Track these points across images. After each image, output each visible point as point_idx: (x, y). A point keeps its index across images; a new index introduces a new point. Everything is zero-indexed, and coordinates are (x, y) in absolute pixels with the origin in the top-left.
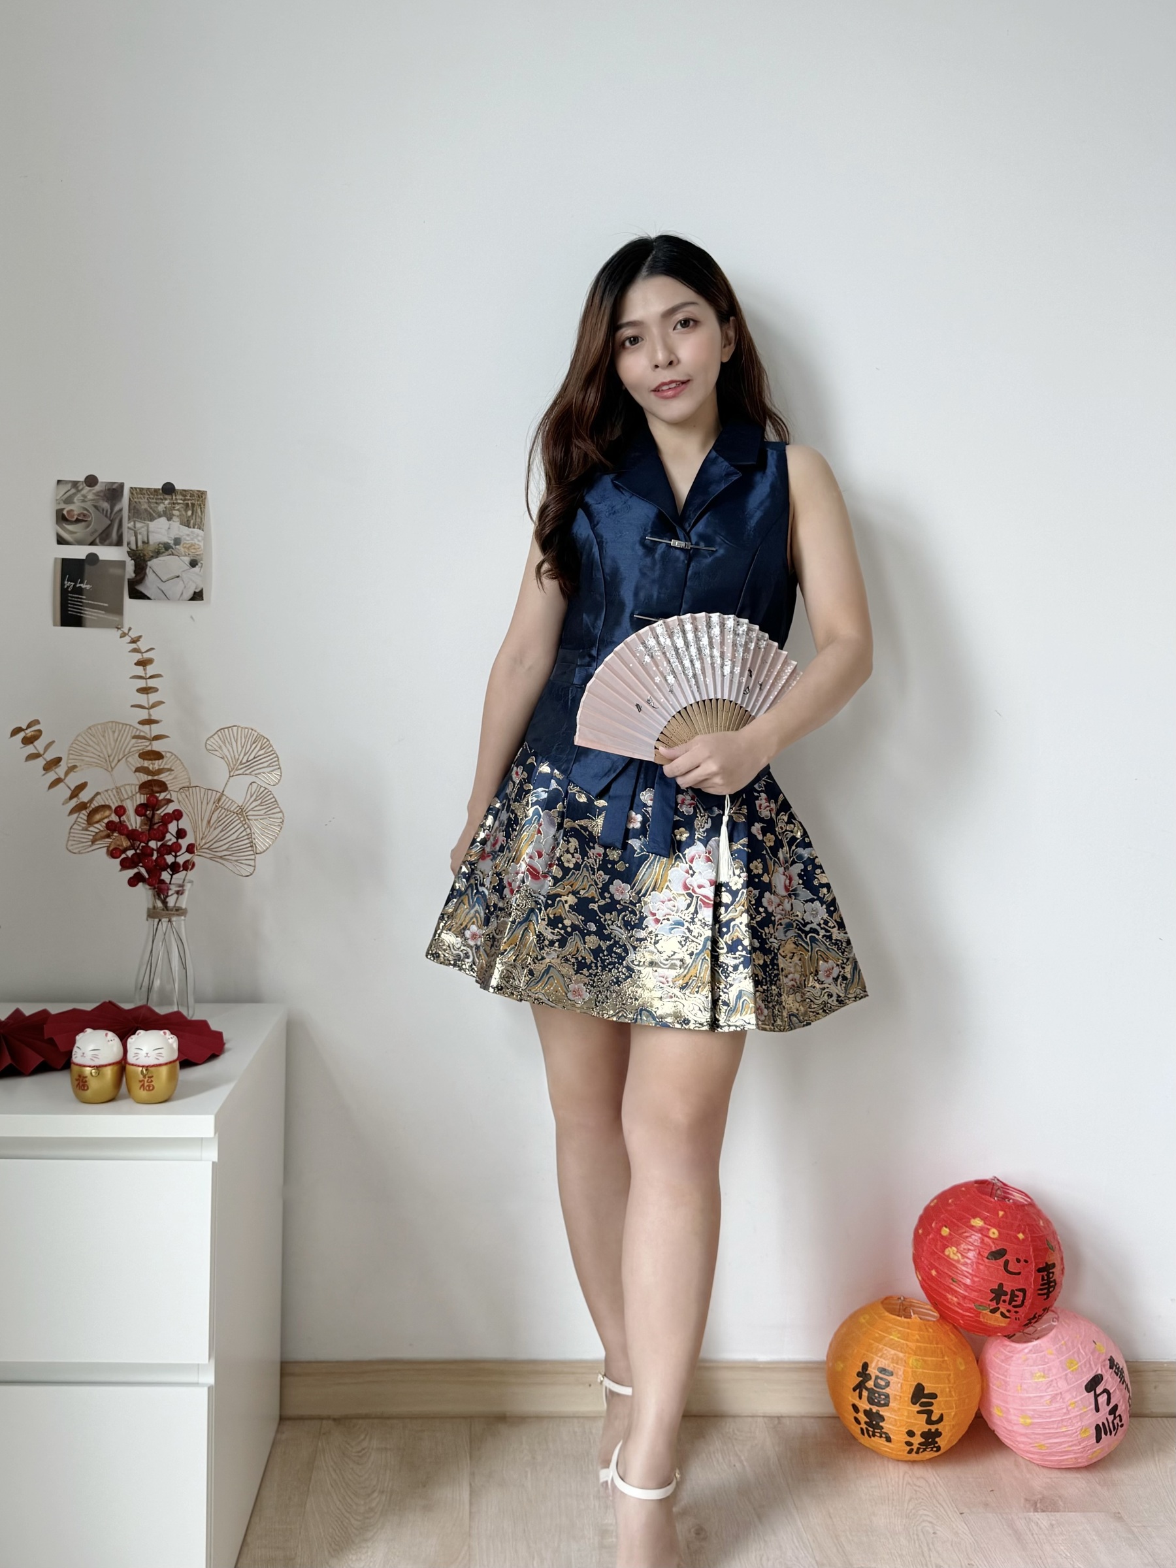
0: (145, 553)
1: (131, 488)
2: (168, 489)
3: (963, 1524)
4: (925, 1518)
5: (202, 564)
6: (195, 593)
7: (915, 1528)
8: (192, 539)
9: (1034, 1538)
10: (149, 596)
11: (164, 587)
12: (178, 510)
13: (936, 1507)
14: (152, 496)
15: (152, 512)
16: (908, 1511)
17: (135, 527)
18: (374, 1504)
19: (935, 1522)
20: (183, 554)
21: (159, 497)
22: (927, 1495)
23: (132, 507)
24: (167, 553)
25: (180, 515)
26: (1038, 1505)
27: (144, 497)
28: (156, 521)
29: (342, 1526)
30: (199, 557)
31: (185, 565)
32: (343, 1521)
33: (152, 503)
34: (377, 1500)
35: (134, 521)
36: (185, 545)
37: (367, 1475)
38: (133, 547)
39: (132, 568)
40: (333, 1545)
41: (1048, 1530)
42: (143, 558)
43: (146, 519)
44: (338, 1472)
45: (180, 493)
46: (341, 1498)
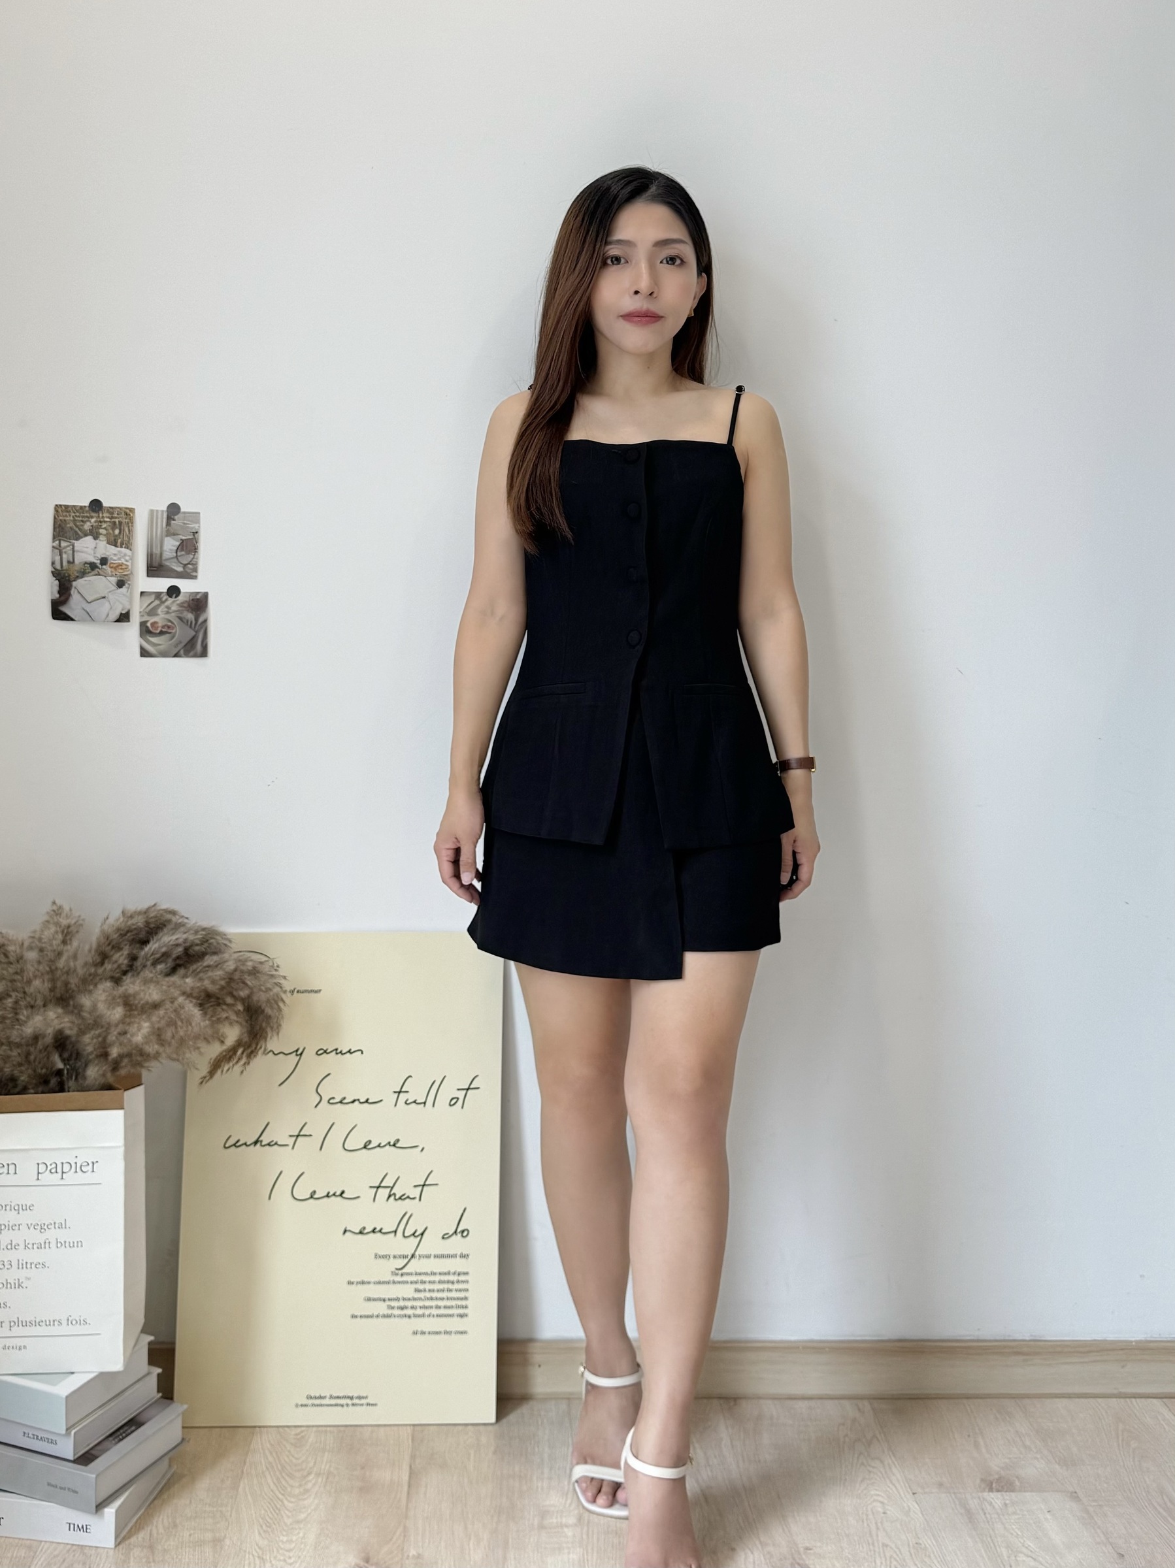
0: (71, 573)
1: (57, 505)
2: (96, 505)
3: (915, 1504)
4: (875, 1498)
5: (129, 584)
6: (121, 614)
7: (865, 1509)
8: (119, 559)
9: (986, 1518)
10: (73, 617)
11: (88, 607)
12: (104, 528)
13: (889, 1487)
15: (77, 530)
17: (60, 546)
18: (309, 1485)
19: (886, 1501)
21: (85, 515)
22: (880, 1475)
23: (57, 525)
24: (93, 573)
25: (107, 534)
26: (994, 1485)
27: (70, 516)
28: (80, 540)
29: (274, 1508)
30: (126, 577)
31: (111, 585)
32: (275, 1503)
33: (79, 521)
34: (313, 1482)
35: (60, 540)
36: (112, 565)
37: (304, 1458)
38: (58, 567)
39: (56, 588)
40: (264, 1527)
41: (1001, 1509)
42: (67, 578)
43: (72, 538)
44: (274, 1454)
45: (108, 510)
46: (275, 1480)
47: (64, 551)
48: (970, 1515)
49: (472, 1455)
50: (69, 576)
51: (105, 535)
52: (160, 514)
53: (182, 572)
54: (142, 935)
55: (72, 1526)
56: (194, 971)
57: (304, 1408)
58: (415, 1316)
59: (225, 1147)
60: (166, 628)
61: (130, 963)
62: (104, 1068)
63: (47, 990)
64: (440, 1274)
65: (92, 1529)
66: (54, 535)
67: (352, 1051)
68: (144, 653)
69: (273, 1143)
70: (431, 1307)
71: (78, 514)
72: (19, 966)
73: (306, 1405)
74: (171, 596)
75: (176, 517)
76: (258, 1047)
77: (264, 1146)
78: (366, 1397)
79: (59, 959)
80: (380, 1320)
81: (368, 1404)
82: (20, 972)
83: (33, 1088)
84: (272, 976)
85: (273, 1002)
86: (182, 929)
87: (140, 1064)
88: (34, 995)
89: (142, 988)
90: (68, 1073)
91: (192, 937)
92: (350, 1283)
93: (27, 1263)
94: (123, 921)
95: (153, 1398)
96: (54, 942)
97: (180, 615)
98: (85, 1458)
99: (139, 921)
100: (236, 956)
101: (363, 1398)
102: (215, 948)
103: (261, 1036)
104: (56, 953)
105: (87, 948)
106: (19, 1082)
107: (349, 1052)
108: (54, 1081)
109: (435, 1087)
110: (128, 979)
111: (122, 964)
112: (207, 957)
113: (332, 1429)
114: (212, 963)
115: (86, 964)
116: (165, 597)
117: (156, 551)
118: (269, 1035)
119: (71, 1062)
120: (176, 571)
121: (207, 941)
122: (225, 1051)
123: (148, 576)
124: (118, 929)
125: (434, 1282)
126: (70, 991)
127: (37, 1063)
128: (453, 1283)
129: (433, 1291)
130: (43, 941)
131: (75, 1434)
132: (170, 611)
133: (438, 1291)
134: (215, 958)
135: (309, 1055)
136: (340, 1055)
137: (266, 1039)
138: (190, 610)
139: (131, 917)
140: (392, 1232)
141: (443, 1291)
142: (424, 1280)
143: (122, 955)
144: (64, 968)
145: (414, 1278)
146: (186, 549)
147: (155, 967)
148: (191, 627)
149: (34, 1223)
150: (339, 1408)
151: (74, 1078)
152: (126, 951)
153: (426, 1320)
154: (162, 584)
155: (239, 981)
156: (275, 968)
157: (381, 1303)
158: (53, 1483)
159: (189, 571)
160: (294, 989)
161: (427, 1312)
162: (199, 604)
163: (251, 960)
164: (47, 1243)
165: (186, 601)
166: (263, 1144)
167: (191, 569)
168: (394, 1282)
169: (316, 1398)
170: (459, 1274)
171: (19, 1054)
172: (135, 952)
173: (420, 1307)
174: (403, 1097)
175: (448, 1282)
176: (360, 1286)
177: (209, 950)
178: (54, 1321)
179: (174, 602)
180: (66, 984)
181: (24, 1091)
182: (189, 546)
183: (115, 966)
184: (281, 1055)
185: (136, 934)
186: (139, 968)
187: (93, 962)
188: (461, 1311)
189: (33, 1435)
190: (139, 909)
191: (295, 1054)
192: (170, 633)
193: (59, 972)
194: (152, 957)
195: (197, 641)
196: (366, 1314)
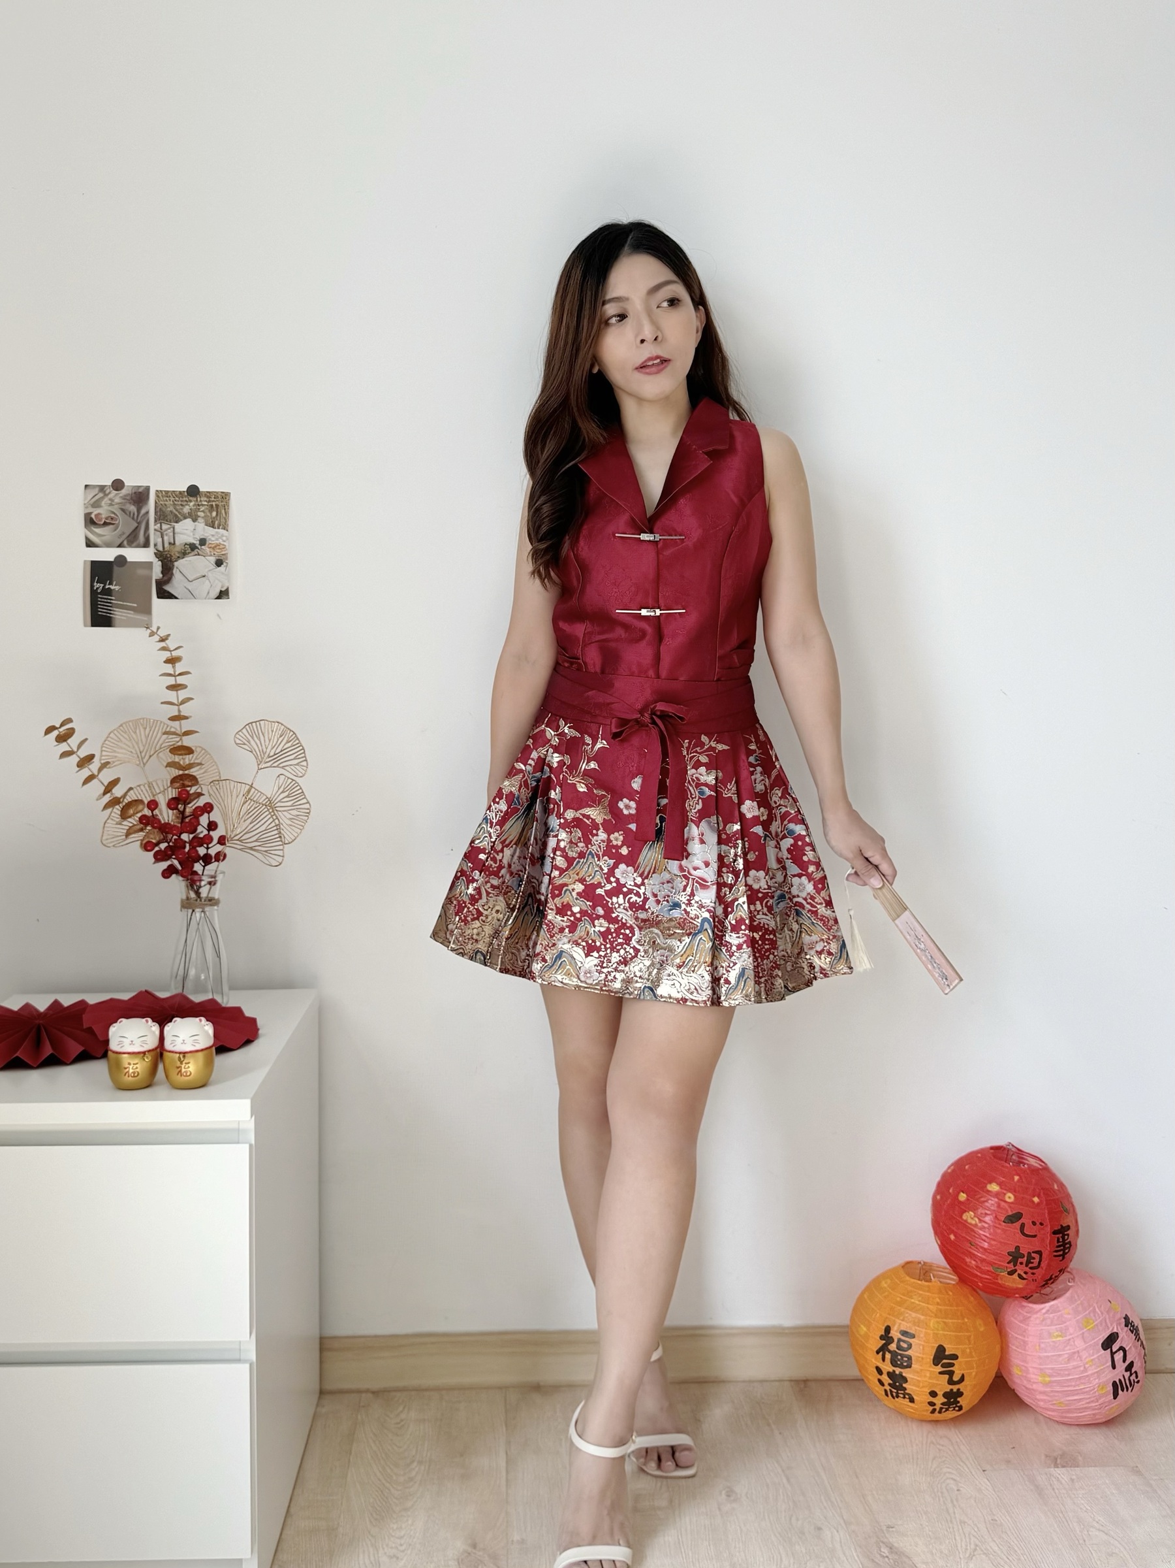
0: (173, 554)
1: (157, 491)
2: (193, 491)
3: (986, 1480)
4: (947, 1475)
5: (227, 563)
6: (221, 591)
7: (939, 1486)
8: (217, 539)
9: (1055, 1493)
10: (176, 595)
11: (190, 586)
12: (203, 511)
13: (960, 1465)
14: (177, 499)
15: (177, 513)
16: (932, 1470)
17: (161, 529)
18: (414, 1473)
19: (958, 1479)
20: (209, 553)
21: (184, 499)
22: (950, 1453)
23: (158, 510)
24: (193, 553)
25: (205, 516)
26: (1059, 1461)
27: (170, 500)
28: (180, 523)
30: (224, 557)
31: (210, 565)
33: (178, 505)
34: (417, 1469)
35: (161, 523)
36: (210, 546)
38: (160, 548)
39: (160, 569)
41: (1068, 1484)
42: (170, 559)
43: (172, 521)
44: (378, 1443)
45: (204, 494)
46: (380, 1469)
47: (165, 533)
50: (171, 556)
51: (203, 517)
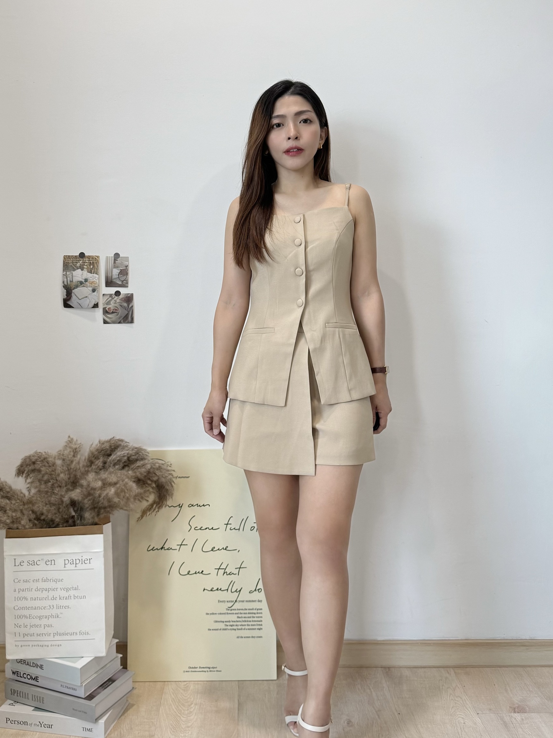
1: (64, 256)
2: (82, 255)
3: (478, 718)
4: (460, 716)
5: (98, 291)
6: (94, 304)
7: (455, 721)
8: (93, 279)
9: (514, 726)
10: (73, 306)
11: (80, 302)
12: (86, 265)
13: (466, 711)
15: (74, 266)
16: (451, 713)
17: (66, 274)
18: (192, 710)
19: (465, 718)
20: (89, 286)
21: (77, 259)
22: (461, 705)
23: (65, 265)
24: (81, 286)
26: (516, 710)
27: (70, 260)
28: (76, 271)
29: (177, 720)
30: (96, 287)
31: (90, 291)
32: (177, 718)
33: (74, 262)
34: (194, 708)
35: (66, 272)
36: (90, 282)
37: (189, 696)
38: (66, 284)
39: (65, 293)
40: (172, 729)
41: (521, 722)
42: (70, 289)
43: (72, 270)
44: (175, 694)
45: (87, 257)
46: (176, 707)
47: (68, 276)
48: (505, 725)
49: (267, 696)
50: (71, 287)
51: (86, 268)
52: (111, 258)
53: (121, 284)
54: (108, 452)
55: (84, 729)
56: (132, 469)
57: (187, 673)
58: (238, 629)
59: (148, 551)
60: (115, 310)
61: (103, 465)
62: (93, 514)
63: (67, 478)
64: (249, 609)
65: (94, 730)
66: (63, 269)
67: (205, 505)
68: (105, 322)
69: (170, 548)
70: (245, 625)
71: (74, 259)
72: (54, 468)
73: (188, 671)
74: (116, 296)
75: (118, 259)
76: (163, 504)
77: (166, 550)
78: (216, 668)
79: (72, 464)
80: (221, 631)
81: (217, 671)
82: (54, 471)
83: (62, 524)
84: (168, 470)
85: (169, 483)
86: (126, 448)
87: (108, 512)
88: (61, 481)
89: (109, 476)
90: (77, 517)
91: (131, 452)
92: (207, 614)
93: (60, 606)
94: (100, 446)
95: (119, 668)
96: (70, 456)
97: (120, 304)
98: (90, 697)
99: (107, 446)
100: (151, 461)
101: (215, 668)
102: (142, 457)
103: (164, 499)
104: (71, 461)
105: (83, 458)
106: (55, 522)
107: (203, 505)
108: (71, 521)
109: (244, 521)
110: (102, 472)
111: (100, 466)
112: (138, 462)
113: (201, 682)
114: (140, 465)
115: (83, 466)
116: (114, 296)
117: (110, 275)
118: (168, 498)
119: (78, 512)
120: (118, 284)
121: (138, 453)
122: (148, 505)
123: (106, 287)
124: (97, 450)
125: (246, 613)
126: (77, 479)
127: (63, 513)
128: (255, 614)
129: (246, 617)
130: (65, 455)
131: (85, 685)
132: (116, 302)
133: (248, 617)
134: (142, 462)
135: (185, 507)
136: (199, 507)
137: (166, 500)
138: (125, 302)
139: (103, 444)
140: (226, 590)
141: (250, 617)
142: (241, 612)
143: (100, 461)
144: (74, 468)
145: (237, 612)
146: (123, 274)
147: (115, 467)
148: (126, 309)
149: (63, 588)
150: (204, 673)
151: (79, 519)
152: (101, 459)
153: (243, 631)
154: (112, 290)
155: (153, 473)
156: (170, 465)
157: (222, 623)
158: (75, 709)
159: (124, 284)
160: (177, 476)
161: (243, 627)
162: (129, 299)
163: (158, 463)
164: (70, 597)
165: (123, 298)
166: (165, 549)
167: (125, 283)
168: (227, 613)
169: (193, 668)
170: (258, 610)
171: (55, 509)
172: (105, 460)
173: (240, 625)
174: (229, 526)
175: (253, 613)
176: (212, 616)
177: (139, 458)
178: (74, 633)
179: (118, 298)
180: (75, 476)
181: (57, 526)
182: (124, 272)
183: (97, 466)
184: (172, 507)
185: (106, 451)
186: (107, 467)
187: (87, 465)
188: (259, 627)
189: (66, 686)
190: (106, 440)
191: (178, 506)
192: (117, 312)
193: (72, 470)
194: (113, 462)
195: (129, 316)
196: (215, 628)
